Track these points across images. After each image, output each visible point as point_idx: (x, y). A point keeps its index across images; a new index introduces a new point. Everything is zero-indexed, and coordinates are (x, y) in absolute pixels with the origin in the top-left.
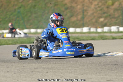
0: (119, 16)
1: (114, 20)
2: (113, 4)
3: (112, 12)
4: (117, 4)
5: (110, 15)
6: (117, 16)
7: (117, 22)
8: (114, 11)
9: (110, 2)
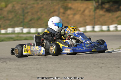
0: (13, 18)
1: (8, 22)
2: (6, 6)
3: (5, 14)
4: (10, 6)
5: (4, 17)
6: (10, 18)
7: (11, 23)
8: (8, 13)
9: (3, 4)
